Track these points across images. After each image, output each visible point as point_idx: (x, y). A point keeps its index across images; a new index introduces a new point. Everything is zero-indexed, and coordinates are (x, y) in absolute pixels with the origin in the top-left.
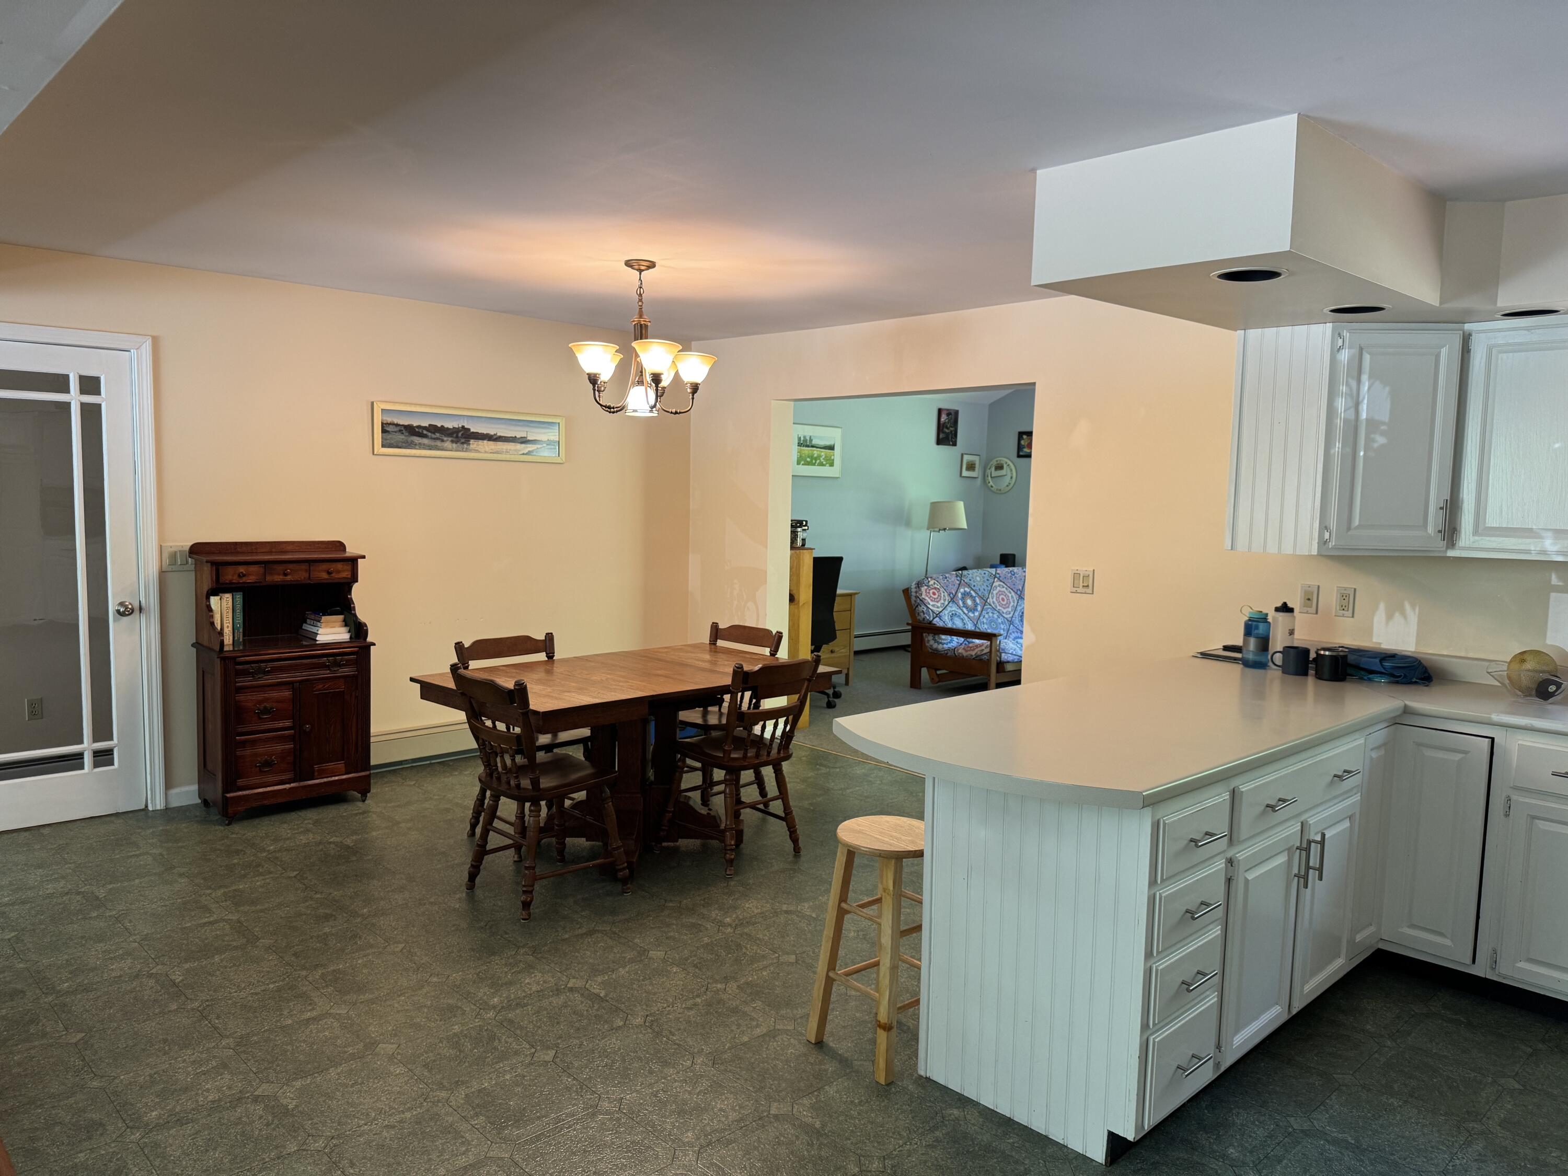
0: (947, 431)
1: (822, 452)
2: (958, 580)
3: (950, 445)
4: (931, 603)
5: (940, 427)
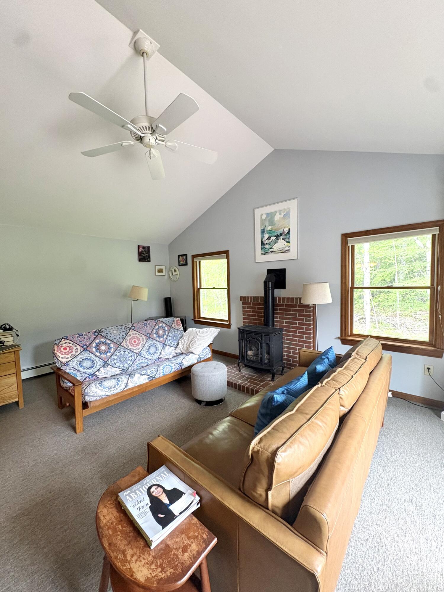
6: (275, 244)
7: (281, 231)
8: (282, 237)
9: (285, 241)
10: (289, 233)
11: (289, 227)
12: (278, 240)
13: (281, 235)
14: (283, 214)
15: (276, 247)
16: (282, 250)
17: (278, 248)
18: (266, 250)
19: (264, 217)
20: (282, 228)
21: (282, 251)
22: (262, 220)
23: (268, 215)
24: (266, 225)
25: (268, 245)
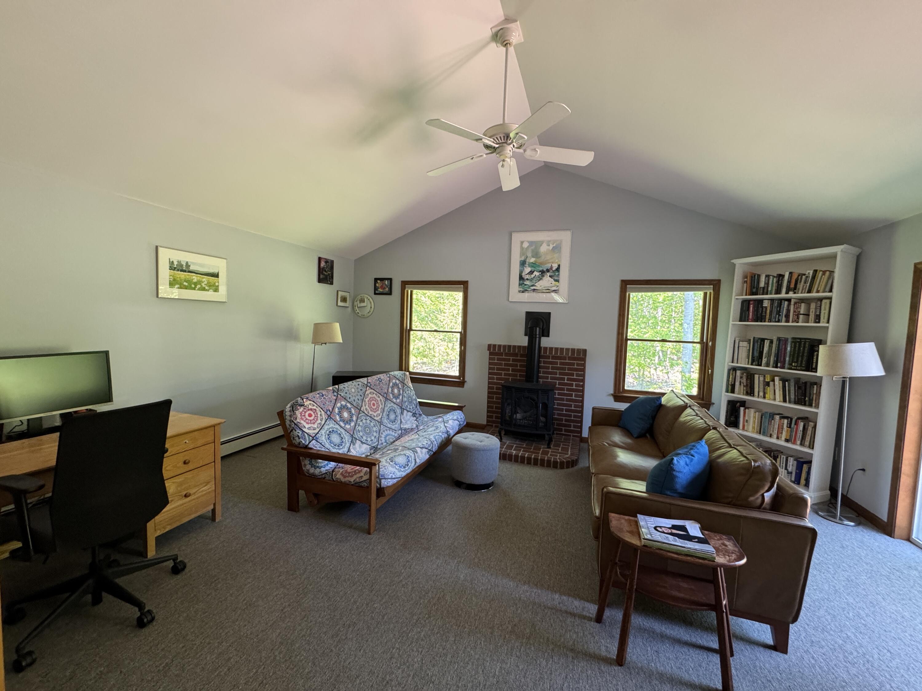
0: (325, 273)
1: (204, 278)
2: (335, 396)
3: (328, 284)
4: (307, 426)
5: (321, 271)
6: (539, 281)
7: (548, 266)
8: (548, 274)
9: (552, 280)
10: (558, 269)
11: (559, 263)
12: (543, 276)
13: (548, 271)
14: (551, 247)
15: (540, 285)
16: (548, 289)
17: (542, 287)
18: (526, 286)
19: (526, 245)
20: (549, 263)
21: (547, 291)
22: (522, 248)
23: (531, 243)
24: (528, 255)
25: (528, 281)
